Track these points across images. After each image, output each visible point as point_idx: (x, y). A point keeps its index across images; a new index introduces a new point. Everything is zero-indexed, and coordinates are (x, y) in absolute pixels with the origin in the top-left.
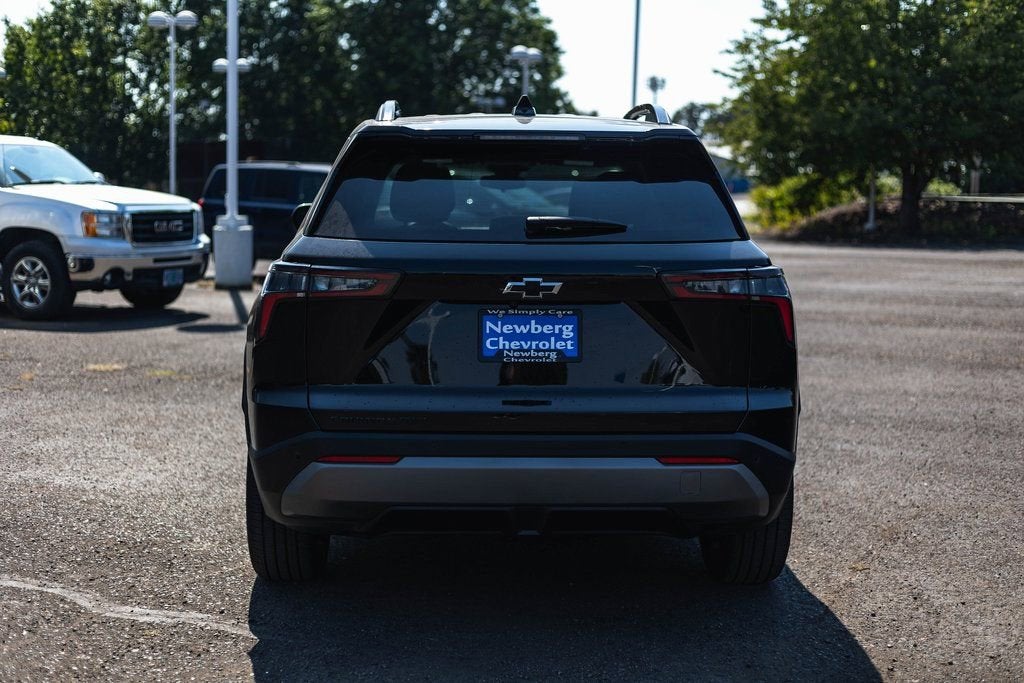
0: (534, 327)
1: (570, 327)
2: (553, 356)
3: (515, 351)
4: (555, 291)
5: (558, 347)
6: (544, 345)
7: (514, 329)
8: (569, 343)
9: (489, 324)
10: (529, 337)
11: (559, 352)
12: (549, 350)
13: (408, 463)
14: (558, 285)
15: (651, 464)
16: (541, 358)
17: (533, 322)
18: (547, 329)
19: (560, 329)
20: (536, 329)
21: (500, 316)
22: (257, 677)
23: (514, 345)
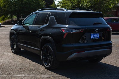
21: (92, 34)
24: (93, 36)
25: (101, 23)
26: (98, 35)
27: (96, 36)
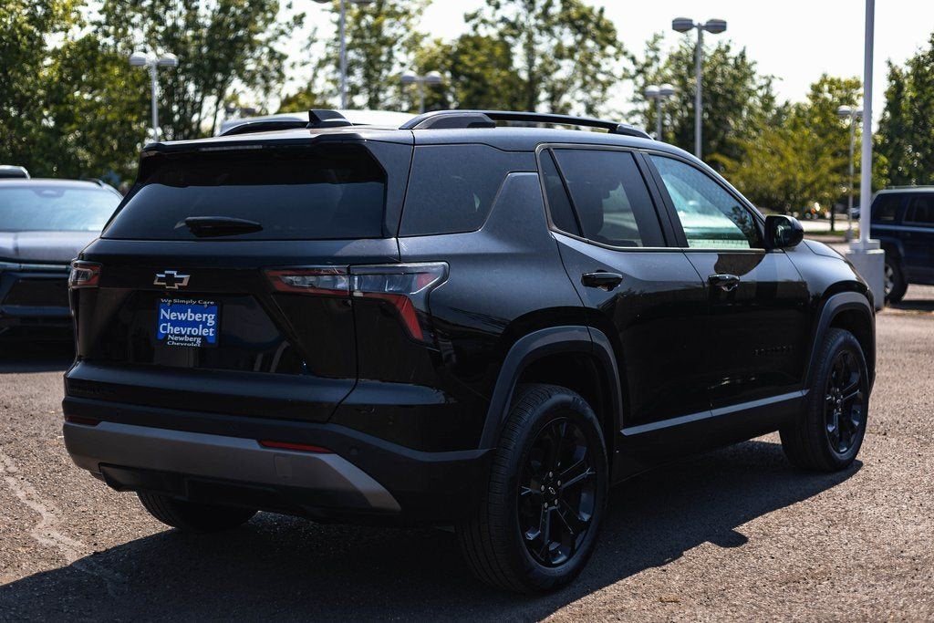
0: (190, 316)
1: (213, 316)
2: (199, 341)
3: (176, 335)
4: (185, 283)
5: (204, 334)
6: (195, 331)
7: (177, 317)
8: (211, 330)
9: (163, 311)
10: (185, 324)
11: (203, 338)
12: (197, 336)
13: (104, 426)
14: (186, 277)
15: (252, 445)
16: (190, 342)
17: (189, 310)
18: (197, 317)
19: (206, 317)
20: (191, 317)
21: (169, 304)
22: (6, 587)
23: (176, 330)
24: (175, 323)
25: (258, 228)
26: (211, 321)
27: (195, 324)
